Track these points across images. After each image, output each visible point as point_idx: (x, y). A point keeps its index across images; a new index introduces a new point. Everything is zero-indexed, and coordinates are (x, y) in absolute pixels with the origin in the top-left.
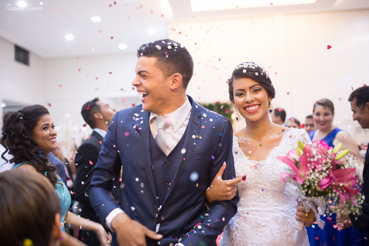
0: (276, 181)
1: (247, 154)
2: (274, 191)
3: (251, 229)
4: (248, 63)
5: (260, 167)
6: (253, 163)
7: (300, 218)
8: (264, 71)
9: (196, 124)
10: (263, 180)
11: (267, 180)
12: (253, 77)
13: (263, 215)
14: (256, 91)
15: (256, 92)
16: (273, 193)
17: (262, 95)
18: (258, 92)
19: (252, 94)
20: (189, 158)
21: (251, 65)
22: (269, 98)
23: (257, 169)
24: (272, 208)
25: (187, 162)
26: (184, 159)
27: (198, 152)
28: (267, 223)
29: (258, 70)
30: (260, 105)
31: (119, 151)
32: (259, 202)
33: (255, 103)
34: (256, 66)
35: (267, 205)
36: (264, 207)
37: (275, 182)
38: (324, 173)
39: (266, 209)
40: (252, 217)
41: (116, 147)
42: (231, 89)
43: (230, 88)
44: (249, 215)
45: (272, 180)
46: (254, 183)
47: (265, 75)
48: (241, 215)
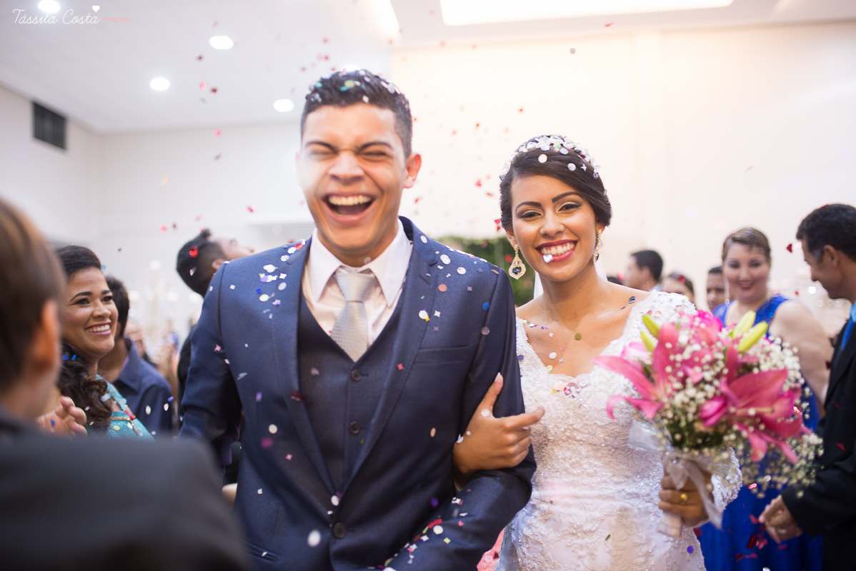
0: (617, 425)
1: (547, 361)
2: (613, 447)
3: (559, 539)
4: (549, 137)
5: (578, 390)
6: (559, 381)
7: (668, 505)
8: (587, 159)
9: (425, 280)
10: (586, 422)
11: (596, 421)
12: (560, 173)
13: (587, 504)
14: (568, 207)
15: (567, 211)
16: (611, 452)
17: (581, 218)
18: (572, 210)
19: (557, 214)
20: (411, 364)
21: (557, 143)
22: (598, 225)
23: (570, 395)
24: (611, 489)
25: (407, 375)
26: (400, 367)
27: (431, 350)
28: (597, 525)
29: (575, 156)
30: (575, 242)
31: (227, 361)
32: (579, 474)
33: (565, 237)
34: (570, 146)
35: (598, 483)
36: (592, 488)
37: (614, 427)
38: (708, 387)
39: (596, 493)
40: (562, 510)
41: (222, 351)
42: (507, 201)
43: (503, 197)
44: (554, 507)
45: (607, 423)
46: (565, 429)
47: (590, 170)
48: (538, 506)
